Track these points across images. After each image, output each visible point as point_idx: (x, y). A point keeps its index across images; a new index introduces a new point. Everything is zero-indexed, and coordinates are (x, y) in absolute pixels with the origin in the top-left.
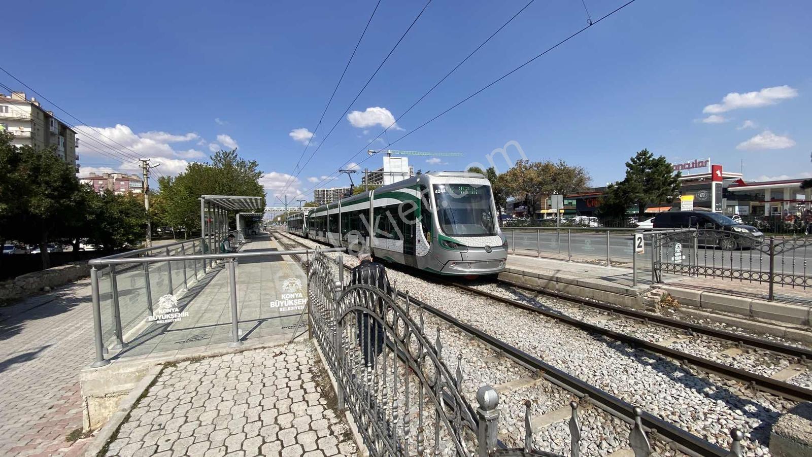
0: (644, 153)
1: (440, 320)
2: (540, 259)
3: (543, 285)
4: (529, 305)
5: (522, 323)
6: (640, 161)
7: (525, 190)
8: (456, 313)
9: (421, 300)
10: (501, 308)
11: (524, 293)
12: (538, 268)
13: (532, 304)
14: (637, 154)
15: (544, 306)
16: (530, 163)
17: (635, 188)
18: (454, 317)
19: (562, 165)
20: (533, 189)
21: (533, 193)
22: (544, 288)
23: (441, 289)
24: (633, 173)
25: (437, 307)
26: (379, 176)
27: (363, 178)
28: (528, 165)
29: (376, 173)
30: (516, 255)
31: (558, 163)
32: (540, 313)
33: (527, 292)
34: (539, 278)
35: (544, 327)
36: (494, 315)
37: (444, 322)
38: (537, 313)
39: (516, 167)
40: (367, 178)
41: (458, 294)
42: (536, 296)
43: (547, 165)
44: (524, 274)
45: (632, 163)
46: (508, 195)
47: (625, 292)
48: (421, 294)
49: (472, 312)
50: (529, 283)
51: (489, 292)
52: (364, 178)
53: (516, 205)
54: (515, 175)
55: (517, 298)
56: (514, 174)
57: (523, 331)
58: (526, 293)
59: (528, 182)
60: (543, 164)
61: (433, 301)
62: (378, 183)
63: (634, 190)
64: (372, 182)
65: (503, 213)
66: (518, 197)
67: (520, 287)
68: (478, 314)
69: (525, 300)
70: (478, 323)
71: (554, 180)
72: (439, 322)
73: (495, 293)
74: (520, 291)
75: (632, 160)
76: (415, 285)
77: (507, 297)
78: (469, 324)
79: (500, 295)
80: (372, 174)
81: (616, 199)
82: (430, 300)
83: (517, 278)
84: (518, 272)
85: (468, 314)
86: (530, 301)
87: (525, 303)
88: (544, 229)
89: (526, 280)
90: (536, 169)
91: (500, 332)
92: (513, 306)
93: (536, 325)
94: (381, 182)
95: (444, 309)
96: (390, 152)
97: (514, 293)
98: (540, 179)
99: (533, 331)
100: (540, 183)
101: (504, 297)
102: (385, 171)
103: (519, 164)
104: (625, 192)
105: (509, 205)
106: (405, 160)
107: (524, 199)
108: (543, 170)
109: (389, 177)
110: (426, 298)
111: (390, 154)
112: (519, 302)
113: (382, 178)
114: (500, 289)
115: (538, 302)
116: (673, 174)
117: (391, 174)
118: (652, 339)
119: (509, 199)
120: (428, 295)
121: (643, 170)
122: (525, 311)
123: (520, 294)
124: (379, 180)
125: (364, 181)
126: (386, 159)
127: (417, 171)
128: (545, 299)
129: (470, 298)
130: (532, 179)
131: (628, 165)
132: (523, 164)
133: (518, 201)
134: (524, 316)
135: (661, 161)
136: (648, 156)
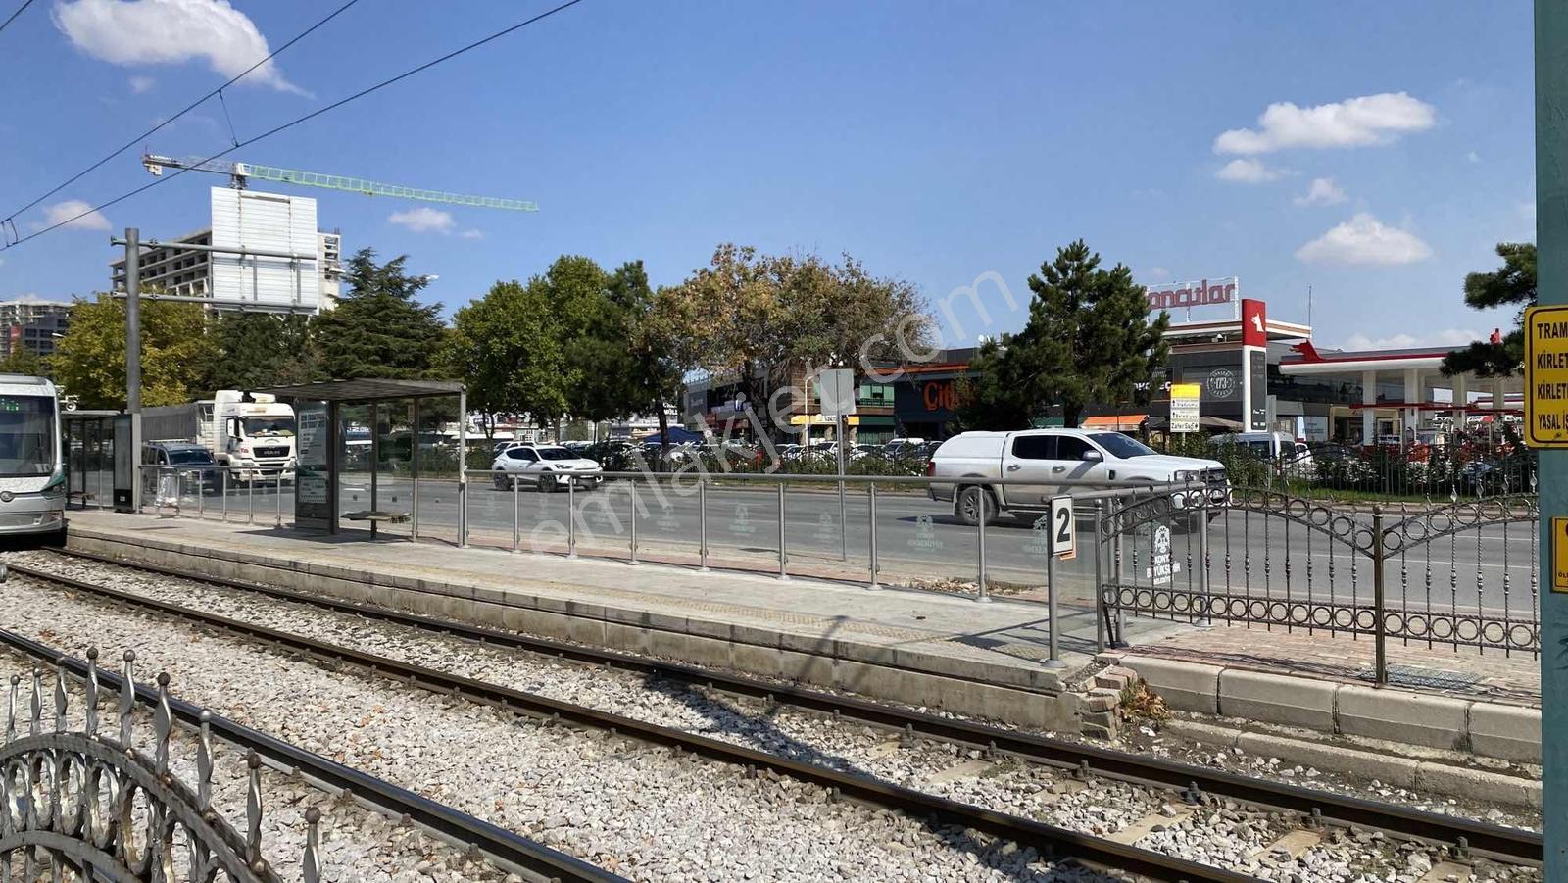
0: (1077, 252)
1: (425, 835)
2: (785, 581)
3: (795, 672)
4: (747, 744)
5: (722, 815)
6: (1065, 274)
7: (741, 346)
8: (492, 800)
9: (352, 763)
10: (656, 764)
11: (735, 705)
12: (781, 614)
13: (758, 740)
14: (1057, 255)
15: (797, 745)
16: (757, 258)
17: (1053, 359)
18: (483, 817)
19: (853, 274)
20: (766, 347)
21: (768, 359)
22: (797, 680)
23: (439, 711)
24: (1050, 311)
25: (418, 784)
26: (190, 262)
27: (117, 267)
28: (751, 265)
29: (178, 251)
30: (713, 568)
31: (843, 268)
32: (781, 771)
33: (742, 698)
34: (781, 648)
35: (794, 818)
36: (631, 795)
37: (443, 839)
38: (771, 773)
39: (713, 269)
40: (133, 269)
41: (504, 728)
42: (771, 713)
43: (810, 270)
44: (734, 635)
45: (1044, 280)
46: (688, 359)
47: (1028, 681)
48: (355, 739)
49: (551, 790)
50: (752, 667)
51: (616, 708)
52: (122, 266)
53: (715, 396)
54: (709, 293)
55: (709, 723)
56: (707, 292)
57: (726, 841)
58: (742, 705)
59: (753, 321)
60: (797, 265)
61: (401, 761)
62: (186, 291)
63: (1050, 364)
64: (162, 284)
65: (672, 424)
66: (719, 371)
67: (721, 684)
68: (571, 799)
69: (735, 728)
70: (571, 831)
71: (830, 320)
72: (423, 842)
73: (636, 713)
74: (718, 695)
75: (1047, 270)
76: (333, 704)
77: (676, 723)
78: (538, 837)
79: (652, 717)
80: (162, 252)
81: (1004, 389)
82: (391, 761)
83: (713, 650)
84: (714, 632)
85: (538, 799)
86: (752, 732)
87: (734, 739)
88: (801, 481)
89: (739, 658)
90: (775, 279)
91: (648, 855)
92: (694, 756)
93: (766, 815)
94: (199, 287)
95: (446, 790)
96: (241, 170)
97: (702, 705)
98: (787, 314)
99: (759, 836)
100: (789, 327)
101: (667, 723)
102: (217, 241)
103: (723, 256)
104: (1028, 368)
105: (694, 396)
106: (305, 208)
107: (738, 378)
108: (796, 285)
109: (237, 268)
110: (376, 755)
111: (241, 179)
112: (717, 736)
113: (204, 272)
114: (656, 697)
115: (776, 733)
116: (1150, 319)
117: (243, 257)
118: (1100, 825)
119: (693, 377)
120: (383, 741)
121: (1074, 305)
122: (734, 767)
123: (722, 707)
124: (191, 276)
125: (123, 280)
126: (222, 197)
127: (353, 254)
128: (797, 718)
129: (547, 739)
130: (763, 314)
131: (1036, 286)
132: (736, 259)
133: (720, 384)
134: (729, 785)
135: (1120, 277)
136: (1086, 261)
